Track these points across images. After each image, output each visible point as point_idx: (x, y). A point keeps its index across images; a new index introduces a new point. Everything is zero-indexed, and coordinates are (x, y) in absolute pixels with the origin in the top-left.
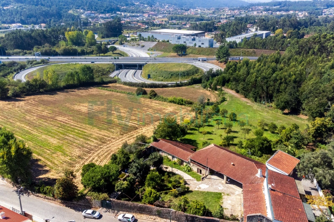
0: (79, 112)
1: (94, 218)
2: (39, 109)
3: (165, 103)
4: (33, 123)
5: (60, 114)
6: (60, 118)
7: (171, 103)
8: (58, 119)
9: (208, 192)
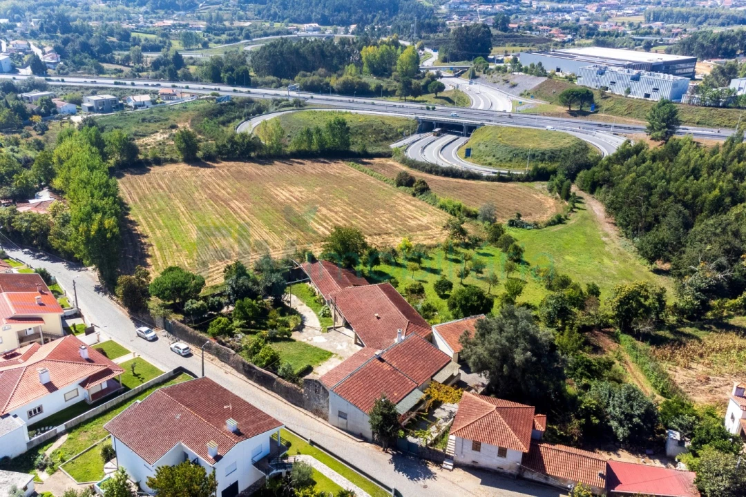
0: (271, 200)
2: (222, 185)
3: (431, 208)
4: (195, 203)
5: (243, 197)
6: (235, 204)
7: (441, 210)
8: (232, 205)
9: (316, 347)
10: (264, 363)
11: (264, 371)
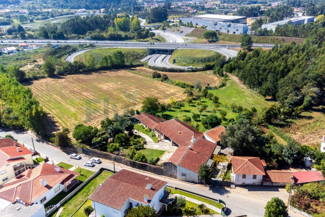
0: (101, 90)
1: (76, 159)
2: (73, 86)
3: (172, 86)
4: (65, 96)
5: (87, 90)
6: (84, 94)
7: (176, 86)
8: (83, 94)
9: (156, 150)
10: (140, 160)
11: (141, 163)
